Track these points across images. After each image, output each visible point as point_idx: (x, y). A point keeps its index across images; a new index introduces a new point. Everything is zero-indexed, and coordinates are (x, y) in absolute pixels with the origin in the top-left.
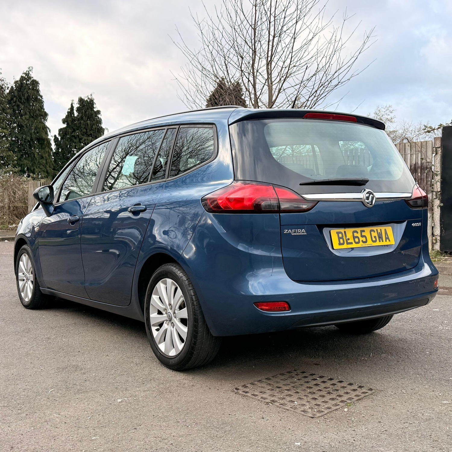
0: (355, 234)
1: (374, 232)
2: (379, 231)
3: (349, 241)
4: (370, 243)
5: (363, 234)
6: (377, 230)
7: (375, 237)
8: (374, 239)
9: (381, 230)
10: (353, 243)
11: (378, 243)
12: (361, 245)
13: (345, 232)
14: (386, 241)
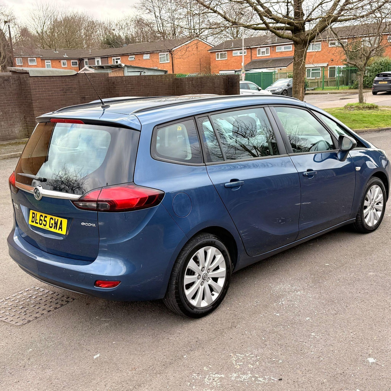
0: (41, 218)
1: (53, 220)
2: (56, 220)
3: (37, 221)
4: (47, 228)
5: (46, 219)
6: (55, 219)
7: (52, 224)
8: (51, 225)
9: (58, 220)
10: (39, 223)
11: (52, 230)
12: (42, 226)
13: (36, 214)
14: (59, 230)
